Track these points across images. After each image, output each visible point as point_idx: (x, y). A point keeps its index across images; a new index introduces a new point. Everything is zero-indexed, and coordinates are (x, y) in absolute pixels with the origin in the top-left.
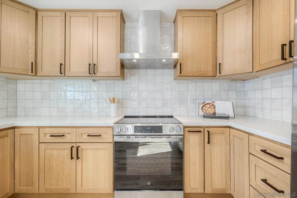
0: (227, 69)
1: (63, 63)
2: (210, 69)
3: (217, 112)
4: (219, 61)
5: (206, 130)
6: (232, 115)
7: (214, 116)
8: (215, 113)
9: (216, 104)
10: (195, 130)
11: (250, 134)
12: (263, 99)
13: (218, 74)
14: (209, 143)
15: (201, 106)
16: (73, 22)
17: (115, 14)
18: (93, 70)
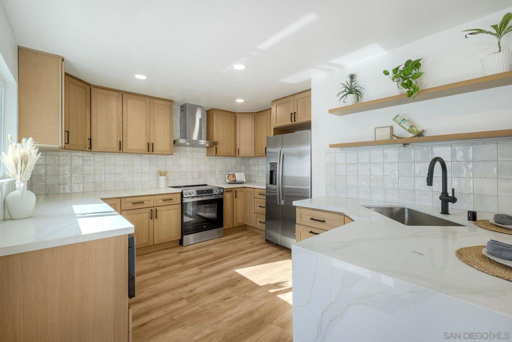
0: (242, 153)
1: (121, 140)
2: (233, 152)
3: (237, 179)
4: (238, 147)
5: (234, 190)
6: (245, 181)
7: (235, 182)
8: (236, 181)
9: (236, 174)
10: (229, 190)
11: (254, 188)
12: (258, 171)
13: (237, 155)
14: (236, 197)
15: (227, 176)
16: (130, 104)
17: (169, 103)
18: (150, 148)
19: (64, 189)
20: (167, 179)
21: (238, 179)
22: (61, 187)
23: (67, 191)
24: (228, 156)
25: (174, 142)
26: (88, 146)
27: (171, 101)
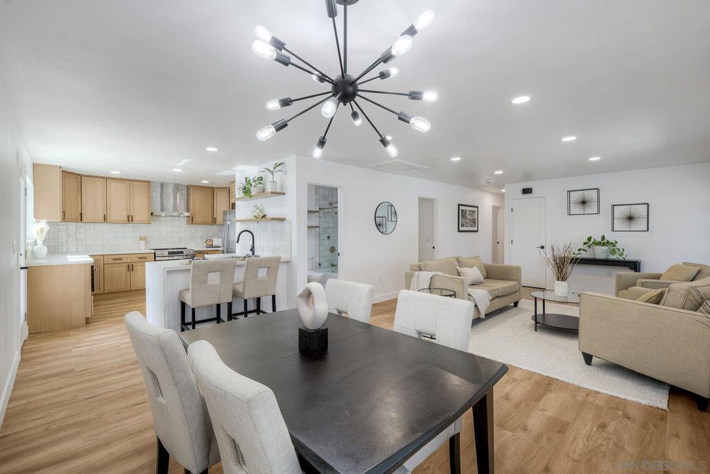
1: (105, 214)
2: (210, 220)
4: (215, 216)
6: (221, 245)
8: (212, 245)
13: (215, 223)
16: (113, 186)
17: (146, 184)
18: (130, 219)
19: (62, 249)
20: (146, 243)
21: (214, 244)
22: (60, 247)
23: (64, 250)
24: (205, 223)
25: (152, 214)
26: (80, 219)
27: (149, 182)
